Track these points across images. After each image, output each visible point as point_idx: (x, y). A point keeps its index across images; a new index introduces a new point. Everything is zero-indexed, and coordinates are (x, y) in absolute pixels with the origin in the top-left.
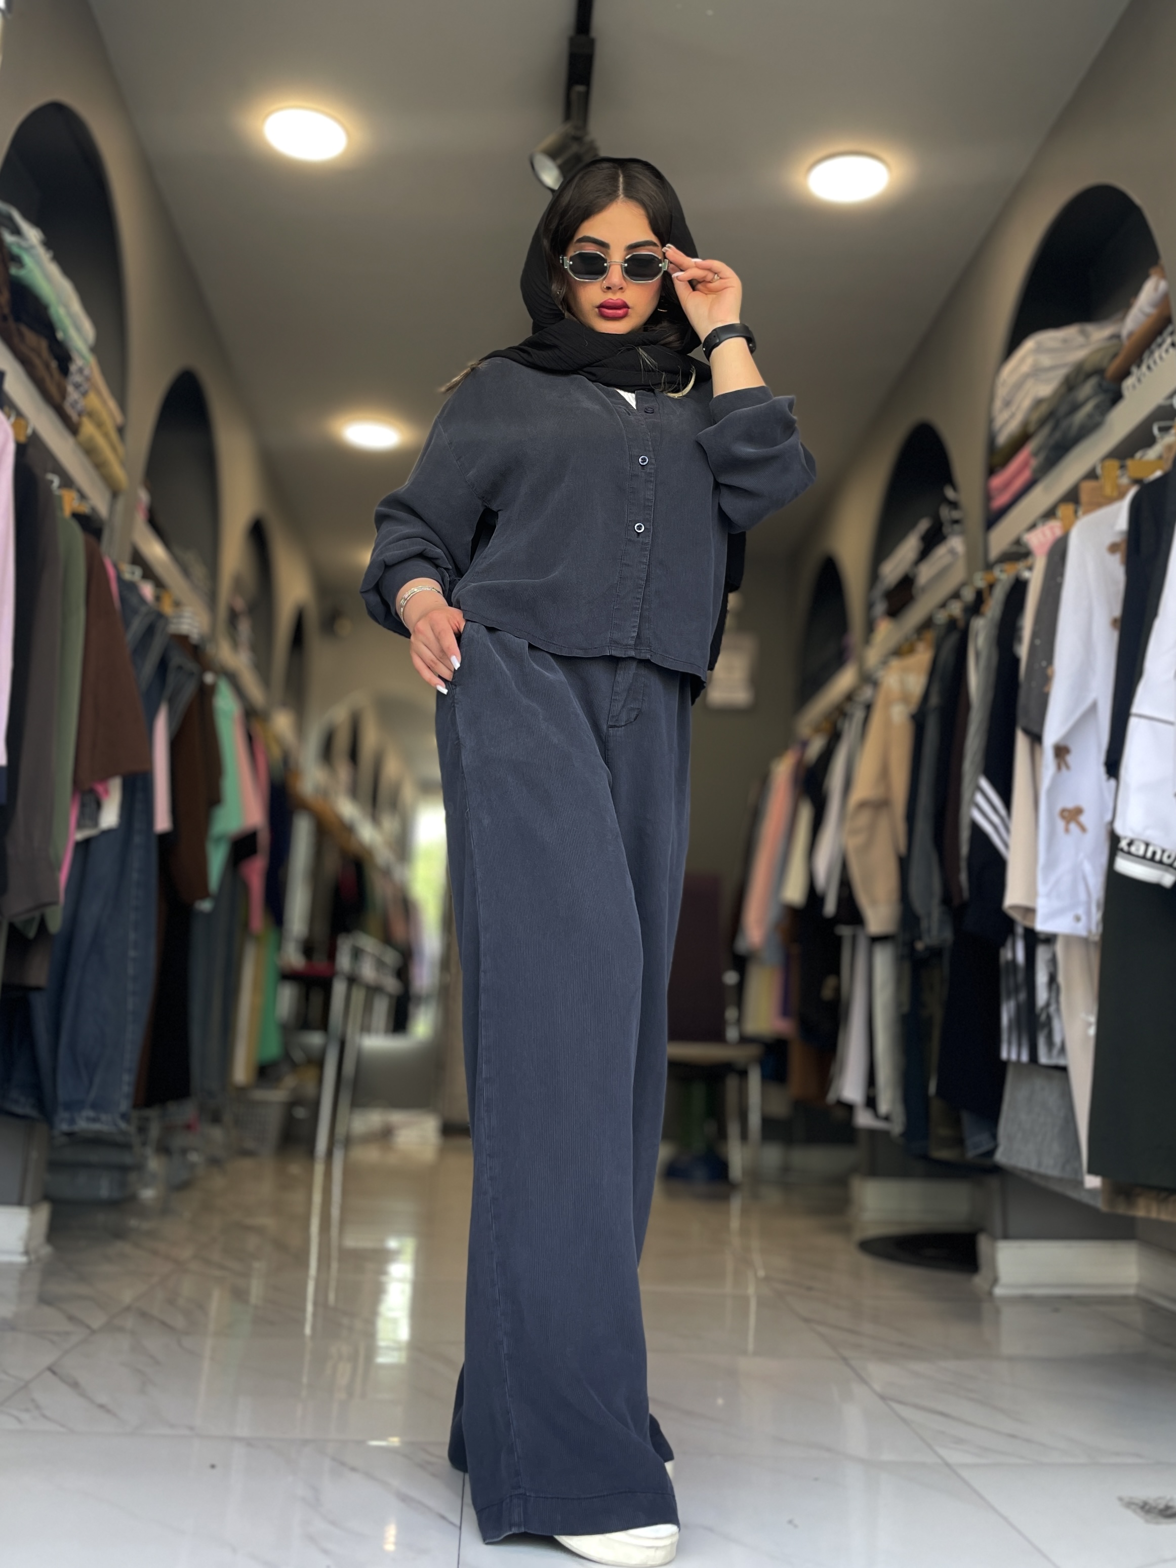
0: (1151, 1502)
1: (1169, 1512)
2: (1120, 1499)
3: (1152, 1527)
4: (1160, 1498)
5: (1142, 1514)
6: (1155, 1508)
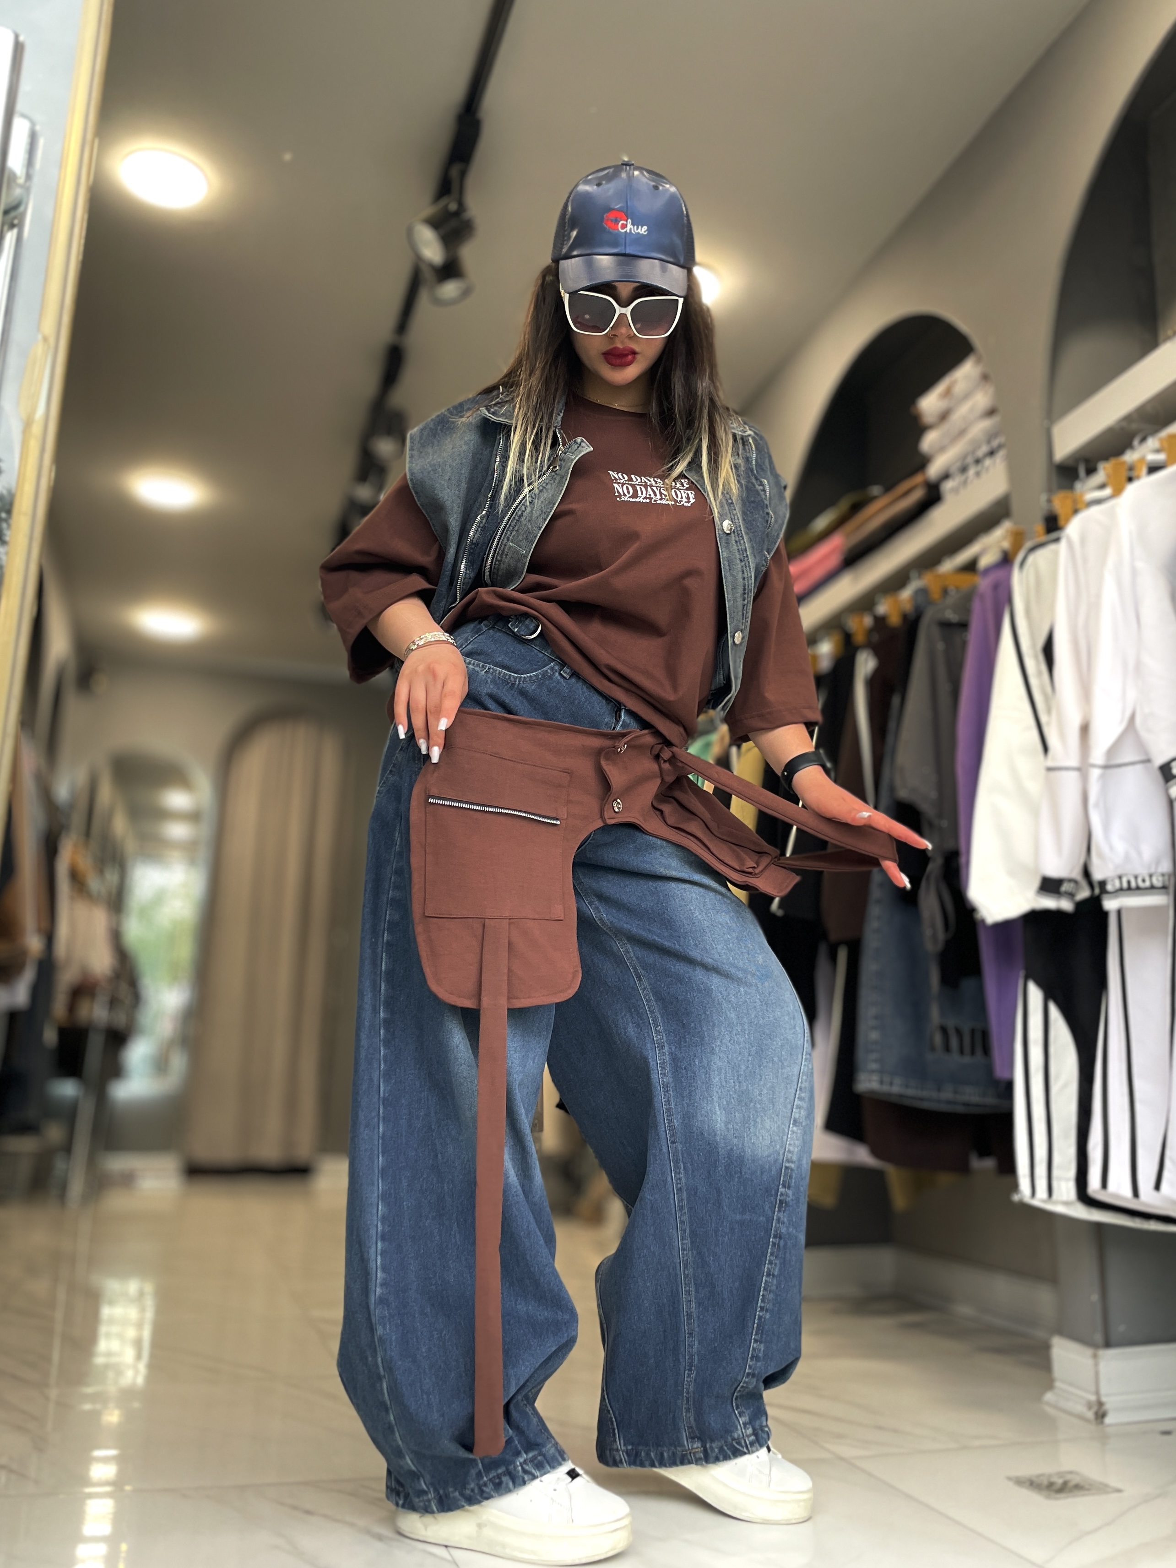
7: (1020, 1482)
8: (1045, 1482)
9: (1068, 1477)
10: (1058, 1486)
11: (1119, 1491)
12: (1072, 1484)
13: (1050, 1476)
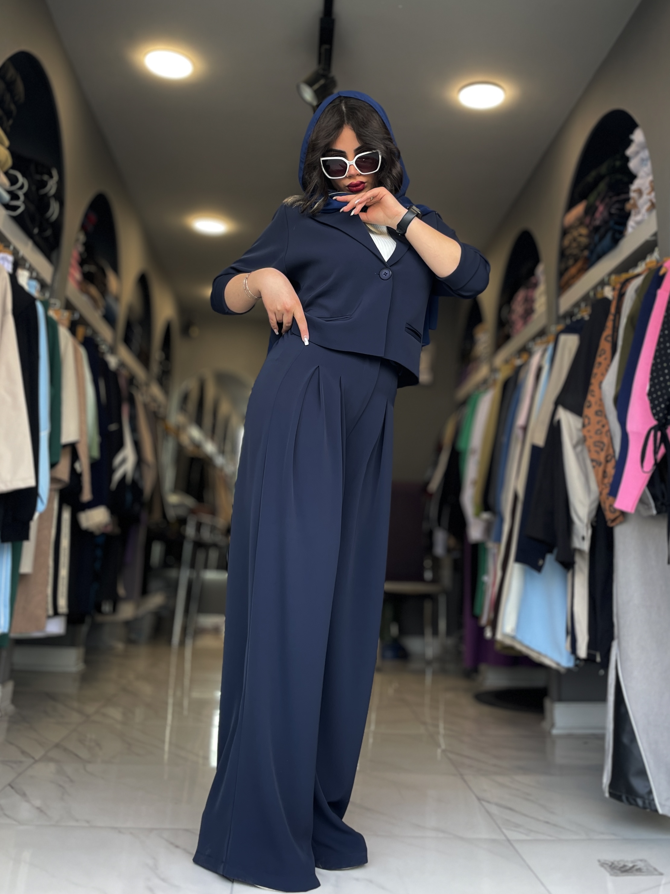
7: (603, 864)
8: (622, 864)
10: (628, 868)
12: (636, 868)
13: (627, 861)
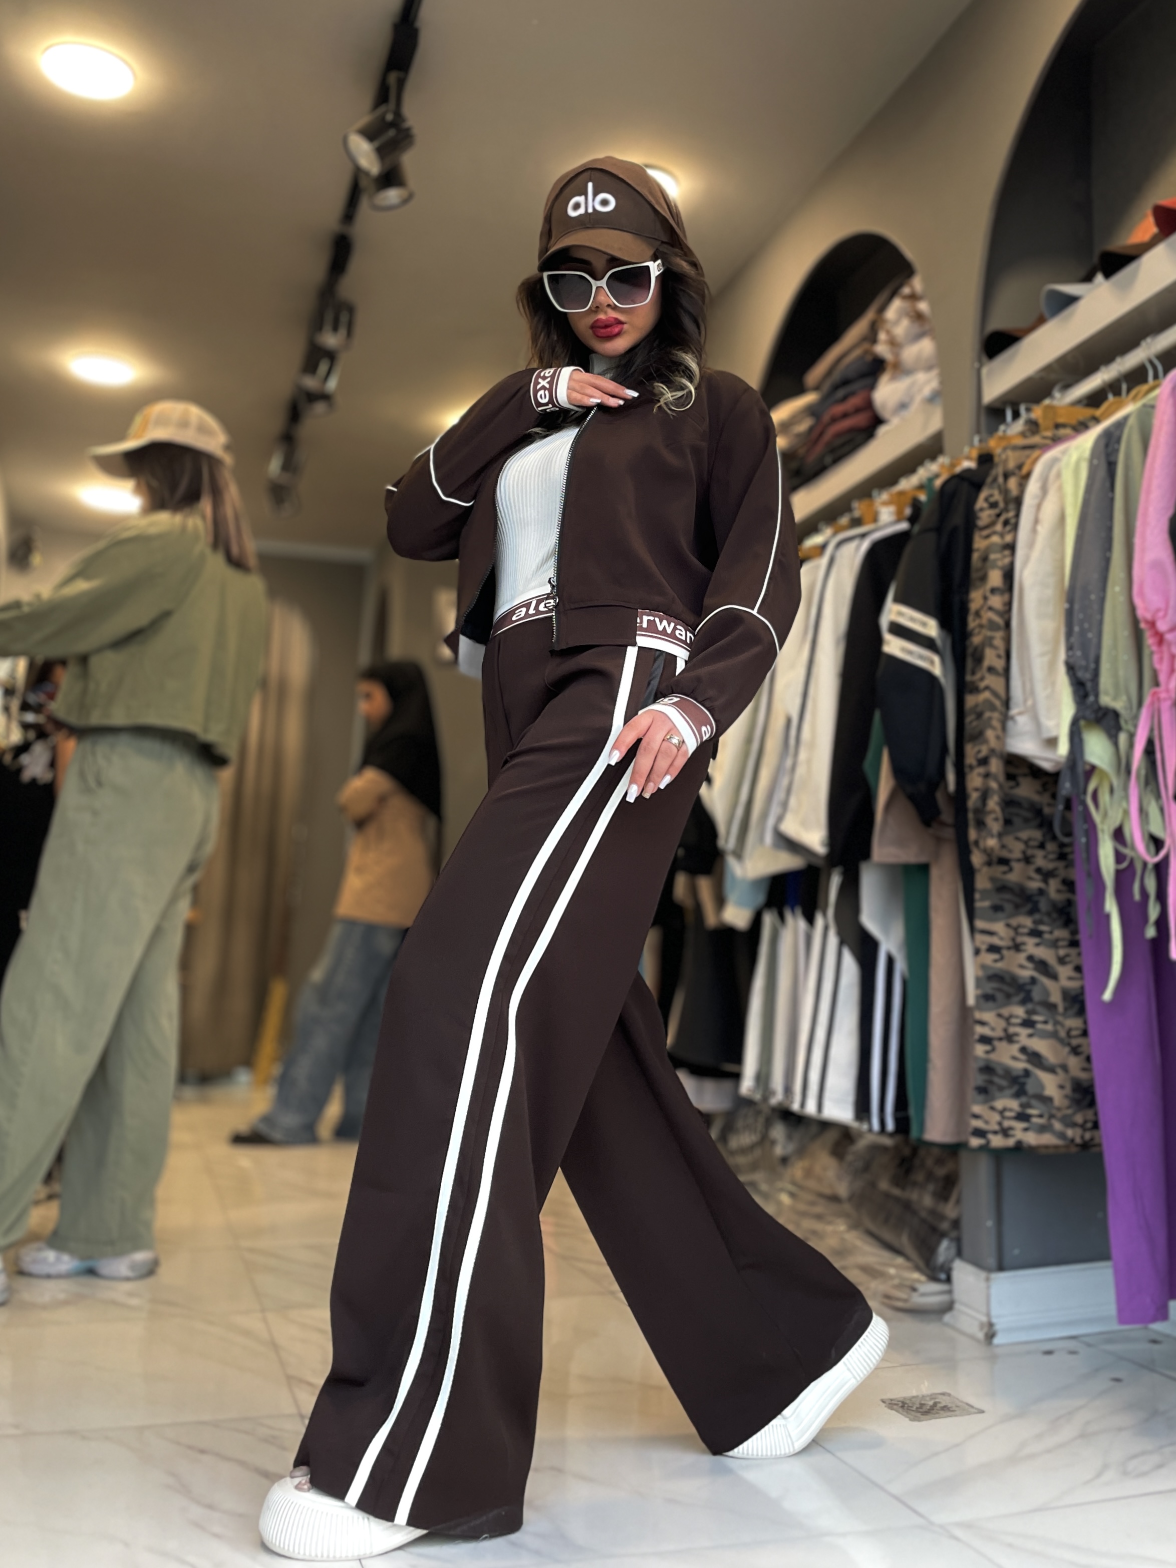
0: (908, 1402)
1: (925, 1409)
2: (883, 1401)
3: (916, 1423)
4: (914, 1397)
5: (905, 1413)
6: (911, 1407)
9: (940, 1399)
11: (982, 1412)
